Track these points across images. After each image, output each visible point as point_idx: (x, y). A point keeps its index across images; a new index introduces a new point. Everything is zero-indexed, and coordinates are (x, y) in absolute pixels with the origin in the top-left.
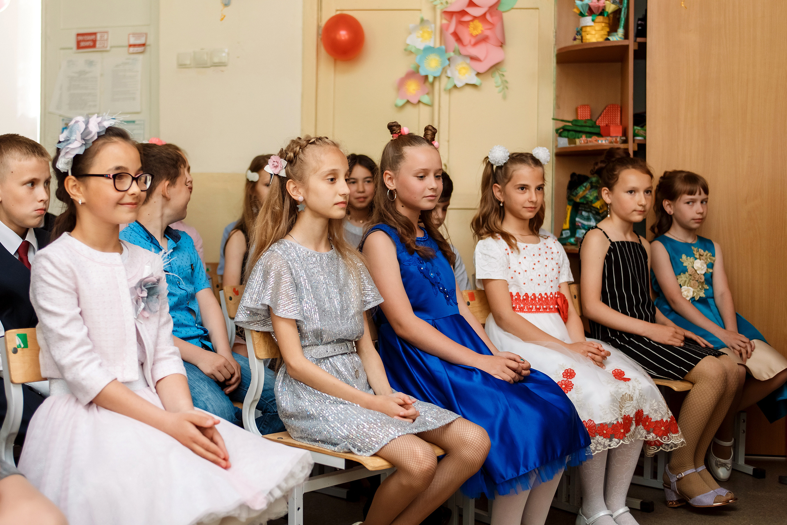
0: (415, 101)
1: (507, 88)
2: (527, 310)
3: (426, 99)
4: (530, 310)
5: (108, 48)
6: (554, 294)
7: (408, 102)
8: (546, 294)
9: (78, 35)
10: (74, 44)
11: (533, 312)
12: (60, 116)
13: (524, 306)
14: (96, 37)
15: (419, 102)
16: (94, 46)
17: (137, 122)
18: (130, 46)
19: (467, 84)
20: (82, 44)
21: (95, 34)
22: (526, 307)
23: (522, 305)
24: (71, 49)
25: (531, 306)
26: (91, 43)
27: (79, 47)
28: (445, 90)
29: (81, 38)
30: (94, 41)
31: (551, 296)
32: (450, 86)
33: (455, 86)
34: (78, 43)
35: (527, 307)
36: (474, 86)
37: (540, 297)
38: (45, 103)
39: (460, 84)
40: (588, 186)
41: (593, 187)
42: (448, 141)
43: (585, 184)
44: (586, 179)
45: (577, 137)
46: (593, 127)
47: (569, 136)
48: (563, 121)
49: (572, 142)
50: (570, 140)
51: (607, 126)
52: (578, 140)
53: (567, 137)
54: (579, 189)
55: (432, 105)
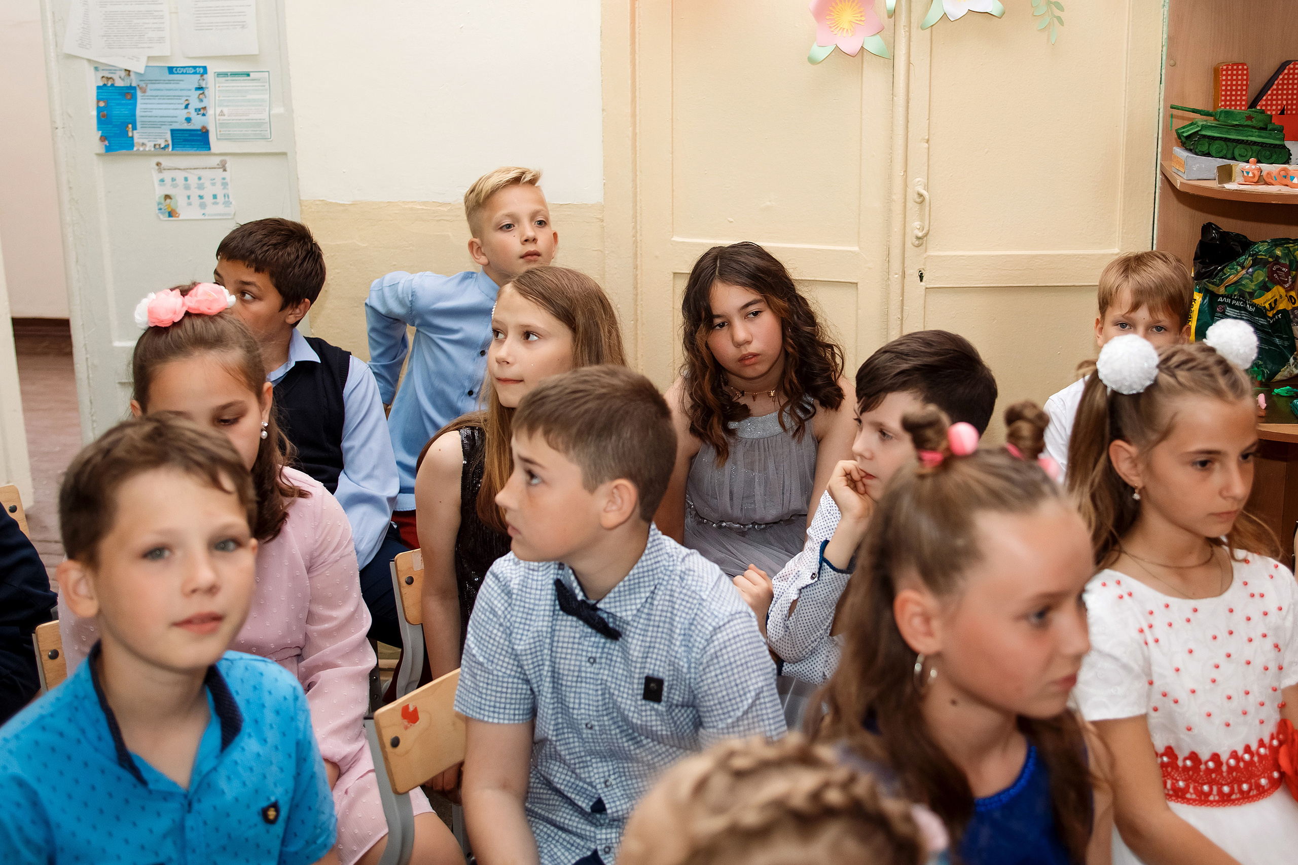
0: (851, 47)
1: (1059, 19)
2: (1194, 796)
4: (1203, 800)
6: (1267, 740)
7: (837, 51)
8: (1247, 749)
11: (1212, 802)
12: (90, 61)
13: (1187, 786)
15: (862, 50)
17: (253, 75)
19: (971, 12)
22: (1192, 786)
23: (1181, 784)
25: (1206, 788)
28: (922, 26)
31: (1262, 751)
33: (945, 17)
35: (1195, 788)
36: (986, 16)
37: (1232, 762)
38: (55, 35)
39: (957, 11)
40: (1249, 261)
41: (1256, 263)
42: (928, 141)
43: (1242, 259)
44: (1245, 244)
45: (1229, 156)
46: (1265, 129)
47: (1213, 153)
48: (1194, 111)
49: (1226, 174)
50: (1220, 169)
51: (1282, 113)
52: (1239, 167)
53: (1208, 154)
54: (1227, 270)
55: (890, 60)
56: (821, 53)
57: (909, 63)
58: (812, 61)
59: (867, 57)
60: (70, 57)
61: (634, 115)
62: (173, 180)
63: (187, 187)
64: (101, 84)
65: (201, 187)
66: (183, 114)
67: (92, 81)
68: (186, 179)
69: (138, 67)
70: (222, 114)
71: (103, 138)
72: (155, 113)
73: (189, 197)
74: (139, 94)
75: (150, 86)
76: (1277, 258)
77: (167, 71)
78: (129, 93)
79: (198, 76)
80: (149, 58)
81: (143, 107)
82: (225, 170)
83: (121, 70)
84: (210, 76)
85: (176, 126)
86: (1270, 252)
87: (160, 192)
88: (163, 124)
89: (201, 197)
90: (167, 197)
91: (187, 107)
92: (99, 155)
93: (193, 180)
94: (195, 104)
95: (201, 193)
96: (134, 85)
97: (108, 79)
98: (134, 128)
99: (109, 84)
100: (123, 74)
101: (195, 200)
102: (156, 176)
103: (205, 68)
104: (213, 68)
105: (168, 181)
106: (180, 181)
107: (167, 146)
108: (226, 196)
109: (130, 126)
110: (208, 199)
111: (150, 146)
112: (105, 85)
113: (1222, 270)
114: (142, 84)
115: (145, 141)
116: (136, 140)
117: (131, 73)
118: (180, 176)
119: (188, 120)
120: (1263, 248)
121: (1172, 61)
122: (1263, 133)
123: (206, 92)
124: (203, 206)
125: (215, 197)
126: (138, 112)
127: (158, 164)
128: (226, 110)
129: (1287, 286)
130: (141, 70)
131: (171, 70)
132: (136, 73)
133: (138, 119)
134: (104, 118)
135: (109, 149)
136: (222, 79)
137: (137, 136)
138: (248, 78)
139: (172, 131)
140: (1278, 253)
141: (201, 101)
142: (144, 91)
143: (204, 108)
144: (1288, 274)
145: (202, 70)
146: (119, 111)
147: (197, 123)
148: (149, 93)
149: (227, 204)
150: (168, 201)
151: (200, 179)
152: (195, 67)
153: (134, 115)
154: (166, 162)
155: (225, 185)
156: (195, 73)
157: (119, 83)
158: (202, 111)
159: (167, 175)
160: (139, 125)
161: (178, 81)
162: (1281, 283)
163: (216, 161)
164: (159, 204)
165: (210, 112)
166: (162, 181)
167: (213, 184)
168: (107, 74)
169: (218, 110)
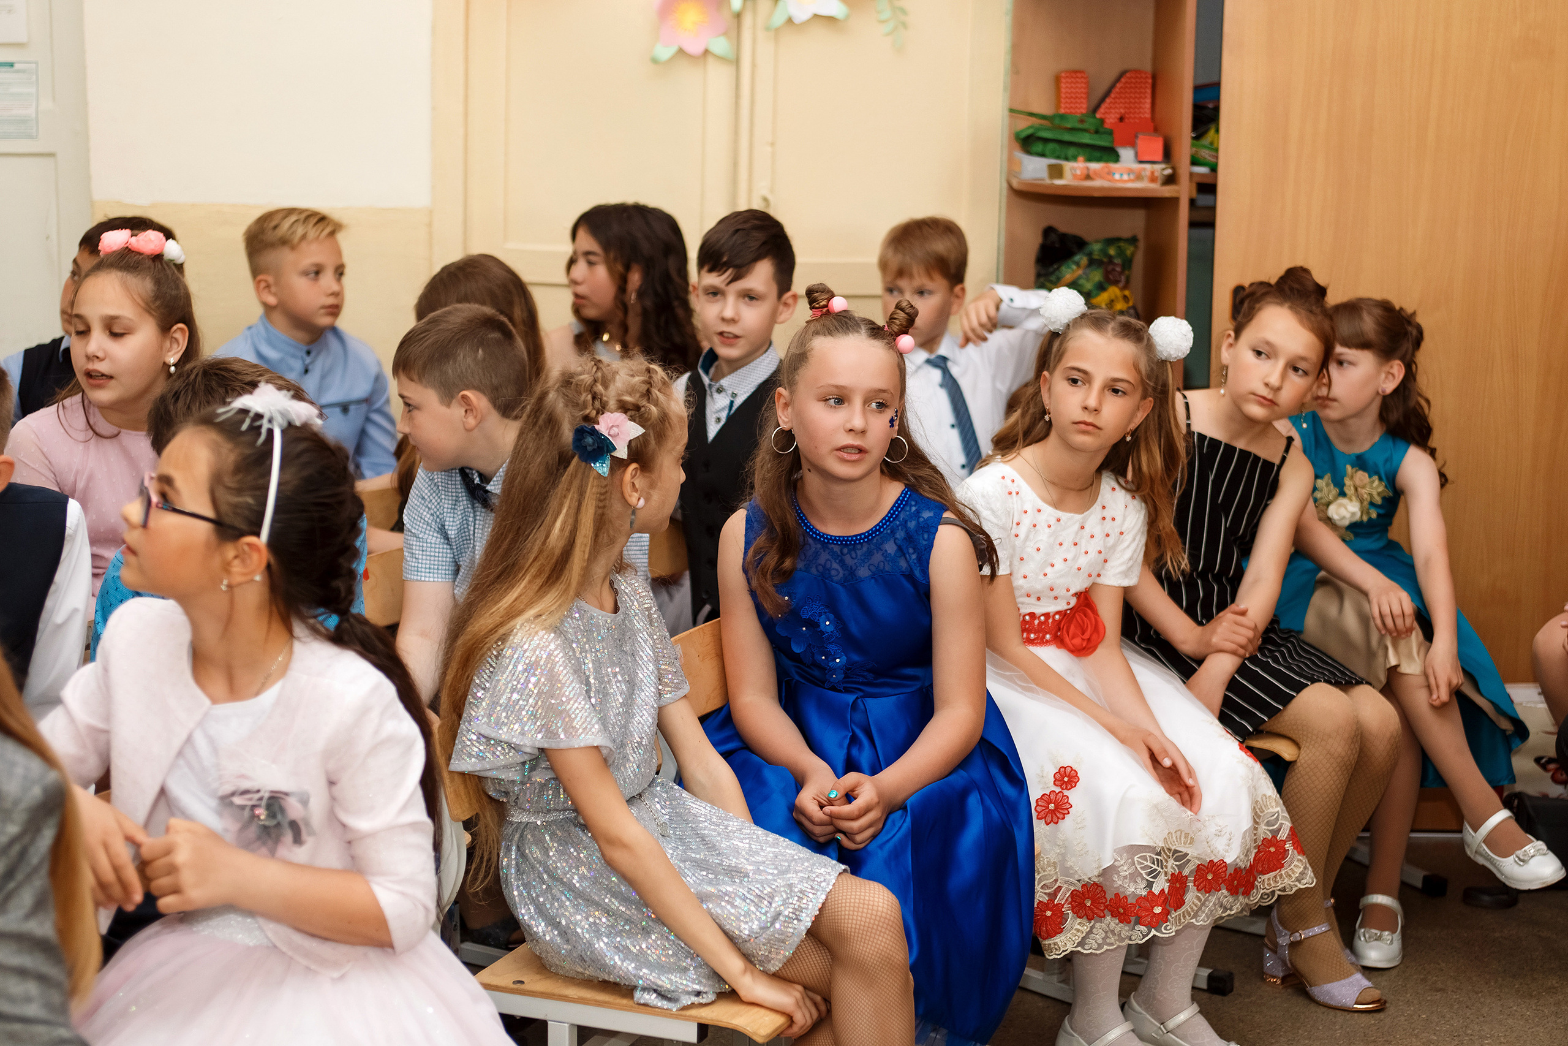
0: (695, 48)
1: (905, 25)
3: (720, 45)
7: (681, 52)
15: (706, 52)
19: (816, 16)
28: (767, 29)
32: (778, 19)
33: (790, 21)
36: (831, 19)
39: (801, 15)
40: (1084, 261)
41: (1092, 263)
42: (772, 144)
43: (1077, 258)
44: (1080, 244)
45: (1063, 156)
46: (1097, 132)
47: (1047, 152)
48: (1031, 114)
49: (1056, 172)
50: (1051, 167)
51: (1121, 119)
52: (1068, 166)
53: (1042, 155)
54: (1063, 269)
55: (736, 62)
56: (665, 52)
57: (754, 65)
58: (655, 61)
59: (710, 59)
61: (466, 114)
76: (1110, 258)
86: (1104, 252)
113: (1058, 268)
120: (1096, 247)
121: (1016, 68)
122: (1096, 136)
129: (1121, 285)
140: (1112, 252)
144: (1122, 273)
162: (1115, 283)
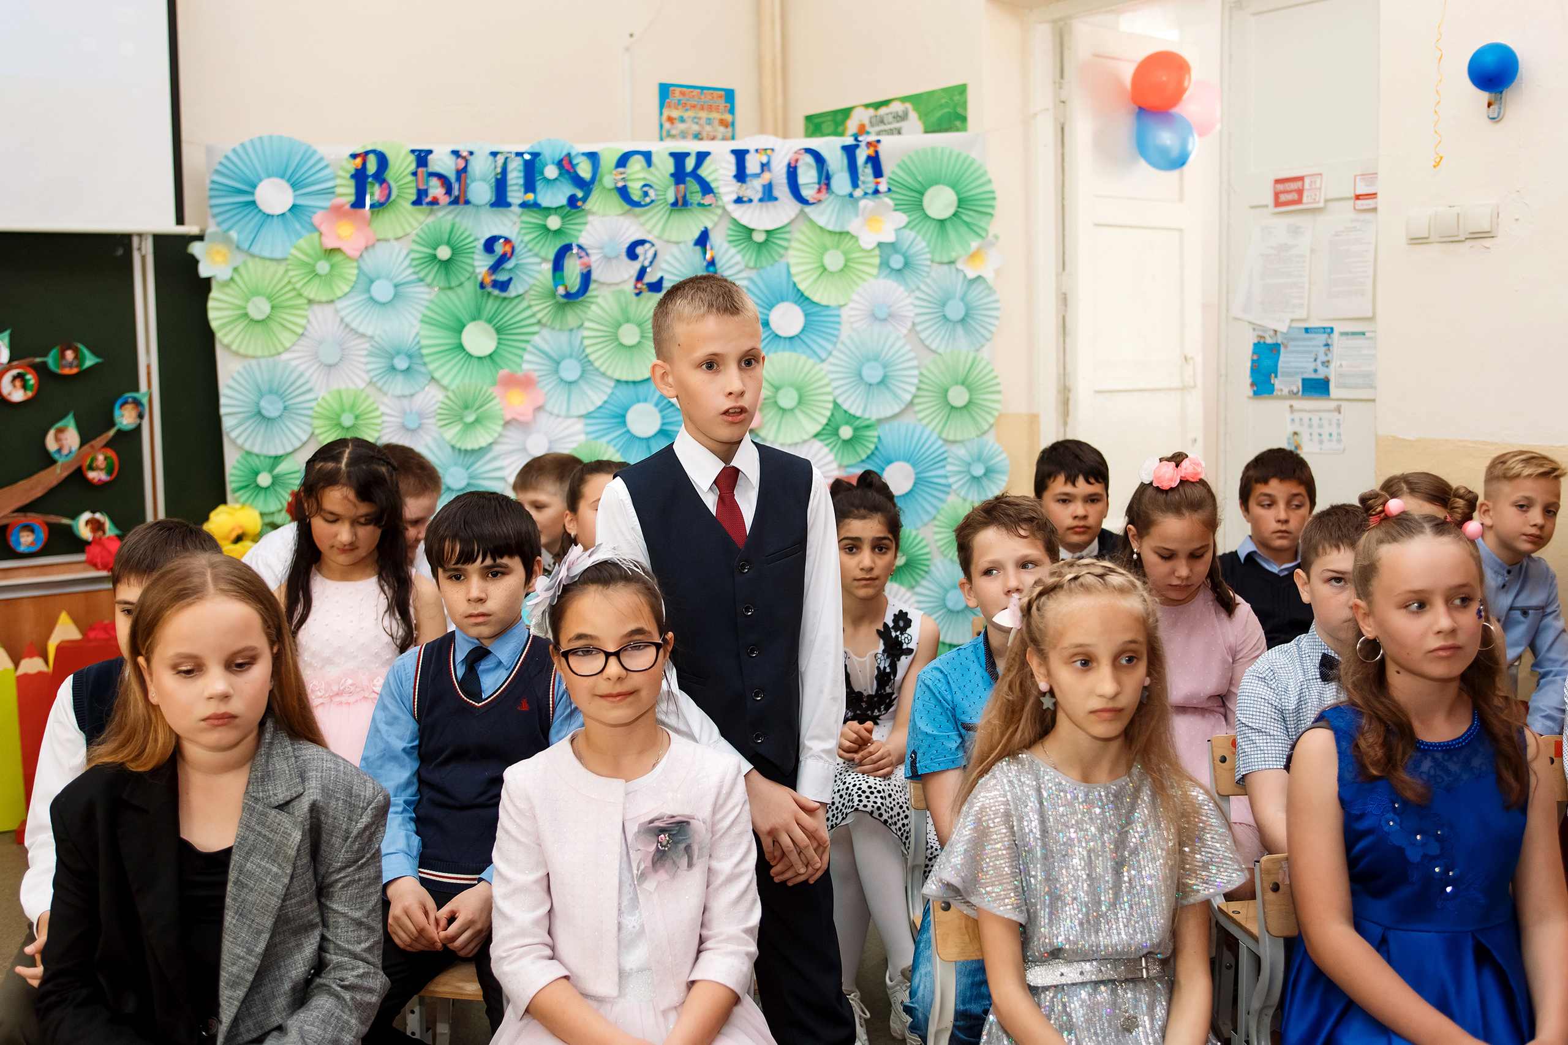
5: (1321, 204)
9: (1277, 181)
10: (1269, 199)
12: (1250, 323)
14: (1303, 185)
16: (1299, 201)
17: (1367, 335)
18: (1358, 197)
20: (1283, 198)
21: (1301, 179)
24: (1267, 206)
26: (1295, 196)
27: (1278, 203)
29: (1280, 187)
30: (1300, 192)
34: (1277, 195)
38: (1228, 301)
60: (1236, 319)
62: (1301, 419)
63: (1310, 426)
64: (1256, 341)
65: (1321, 426)
66: (1312, 366)
67: (1251, 339)
68: (1310, 419)
69: (1283, 328)
70: (1341, 366)
71: (1252, 385)
72: (1292, 364)
73: (1311, 434)
74: (1282, 349)
75: (1291, 343)
77: (1304, 331)
78: (1275, 349)
79: (1326, 336)
80: (1292, 320)
81: (1285, 360)
82: (1340, 413)
83: (1270, 329)
84: (1335, 335)
85: (1306, 376)
87: (1291, 429)
88: (1297, 373)
89: (1320, 435)
90: (1296, 433)
91: (1315, 360)
92: (1249, 398)
93: (1315, 421)
94: (1322, 358)
95: (1320, 431)
96: (1279, 342)
97: (1261, 337)
98: (1276, 376)
99: (1262, 341)
100: (1272, 333)
101: (1316, 437)
102: (1288, 416)
103: (1332, 329)
104: (1339, 328)
105: (1297, 421)
106: (1306, 421)
107: (1298, 392)
108: (1339, 434)
109: (1273, 375)
110: (1326, 437)
111: (1285, 392)
112: (1259, 342)
114: (1285, 342)
115: (1283, 387)
116: (1277, 386)
117: (1278, 334)
118: (1306, 416)
119: (1316, 371)
123: (1331, 348)
124: (1321, 442)
125: (1331, 435)
126: (1280, 364)
127: (1291, 406)
128: (1344, 363)
130: (1285, 330)
131: (1307, 330)
132: (1282, 333)
133: (1280, 370)
134: (1255, 369)
135: (1256, 393)
136: (1344, 338)
137: (1277, 383)
138: (1362, 336)
139: (1304, 380)
141: (1326, 355)
142: (1286, 347)
143: (1328, 362)
145: (1329, 330)
146: (1267, 363)
147: (1321, 375)
148: (1290, 348)
149: (1339, 441)
150: (1296, 436)
151: (1320, 419)
152: (1324, 328)
153: (1276, 366)
154: (1298, 404)
155: (1339, 425)
156: (1324, 333)
157: (1269, 341)
158: (1326, 364)
159: (1297, 416)
160: (1279, 374)
161: (1311, 339)
163: (1332, 405)
164: (1289, 439)
165: (1332, 365)
166: (1293, 420)
167: (1330, 424)
168: (1261, 334)
169: (1338, 363)
